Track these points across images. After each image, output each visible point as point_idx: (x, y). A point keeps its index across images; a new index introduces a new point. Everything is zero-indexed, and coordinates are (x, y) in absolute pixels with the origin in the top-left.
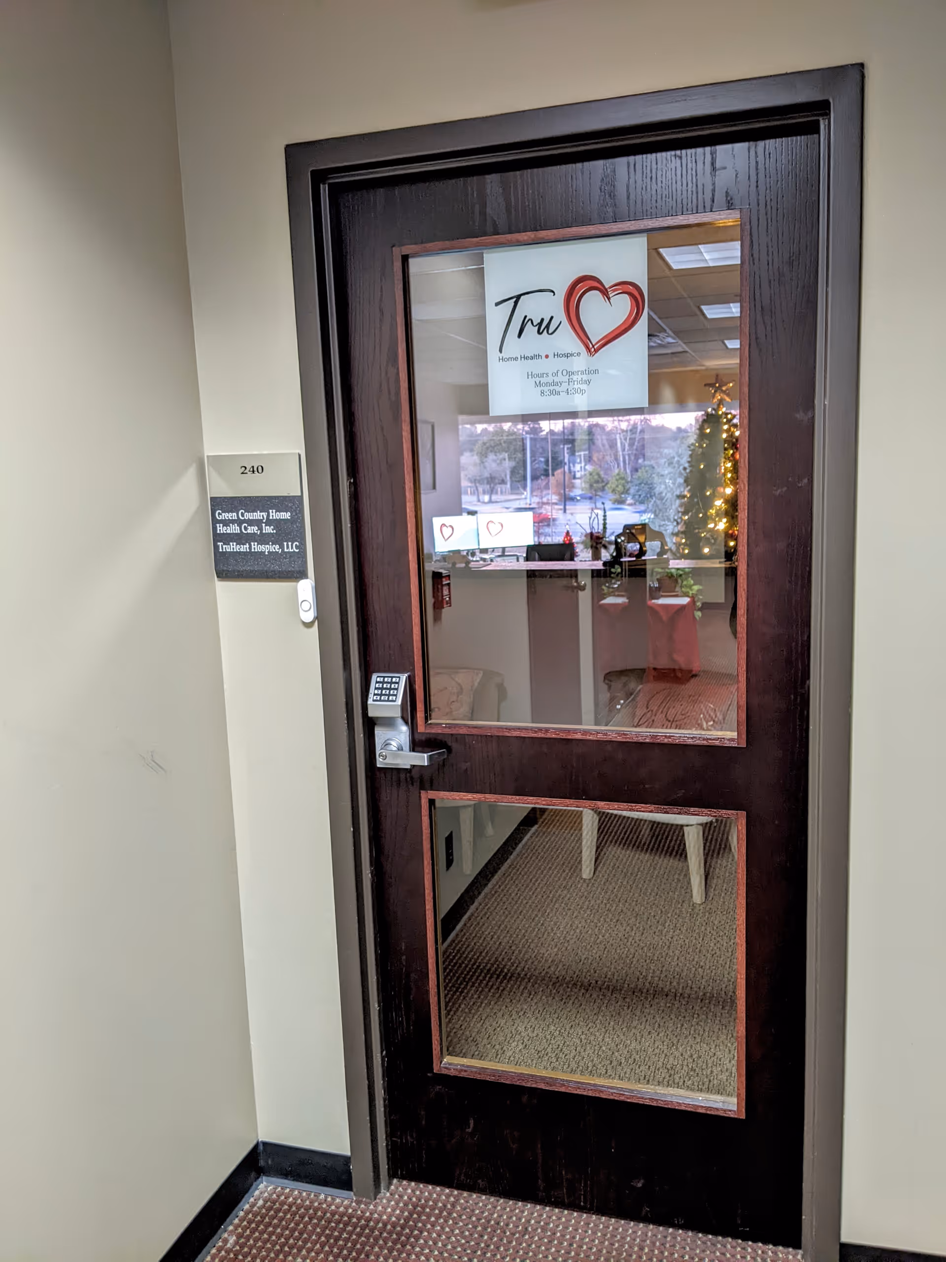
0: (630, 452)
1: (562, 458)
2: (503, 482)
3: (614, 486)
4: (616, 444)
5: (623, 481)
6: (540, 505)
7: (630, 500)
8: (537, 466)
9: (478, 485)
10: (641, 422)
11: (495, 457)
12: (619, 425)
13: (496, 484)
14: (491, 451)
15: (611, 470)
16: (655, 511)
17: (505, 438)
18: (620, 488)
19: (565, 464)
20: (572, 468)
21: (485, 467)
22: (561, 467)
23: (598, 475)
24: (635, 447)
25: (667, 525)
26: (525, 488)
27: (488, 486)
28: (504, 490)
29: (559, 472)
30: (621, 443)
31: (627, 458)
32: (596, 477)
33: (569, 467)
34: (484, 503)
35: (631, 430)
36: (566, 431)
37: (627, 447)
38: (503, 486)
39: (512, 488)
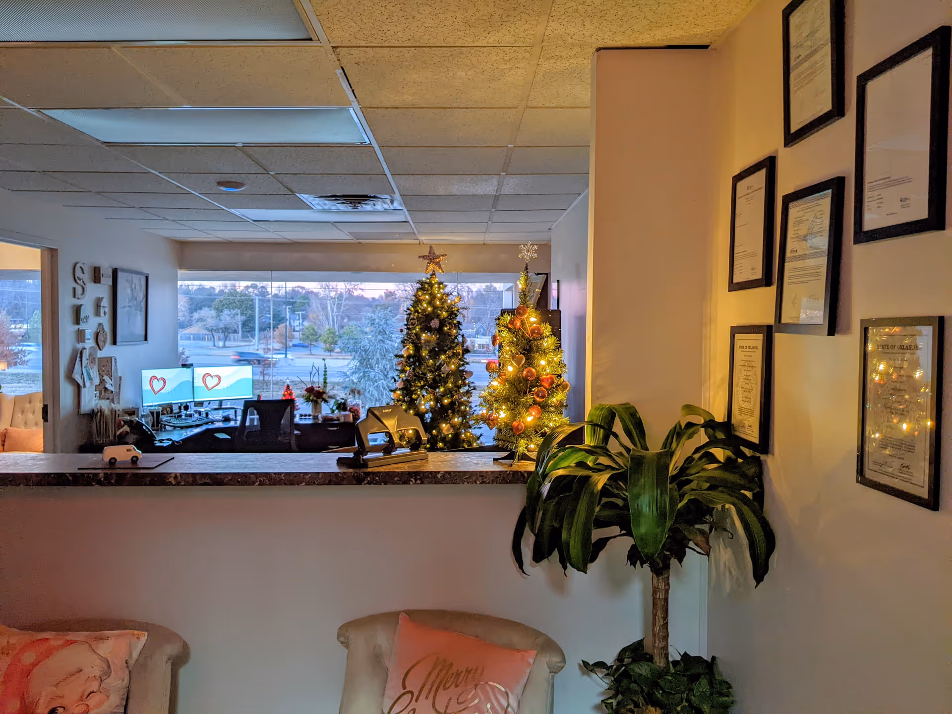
0: (337, 314)
1: (284, 315)
2: (235, 332)
3: (325, 338)
4: (327, 308)
5: (332, 335)
6: (266, 351)
7: (337, 350)
8: (264, 320)
9: (214, 333)
10: (346, 292)
11: (229, 313)
12: (329, 293)
13: (230, 333)
14: (226, 308)
15: (323, 326)
16: (361, 360)
17: (238, 298)
18: (330, 340)
19: (287, 320)
20: (292, 323)
21: (220, 320)
22: (283, 323)
23: (313, 329)
24: (341, 311)
25: (370, 372)
26: (253, 336)
27: (223, 334)
28: (236, 337)
29: (281, 326)
30: (331, 307)
31: (335, 317)
32: (312, 331)
33: (290, 323)
34: (219, 347)
35: (338, 298)
36: (287, 296)
37: (335, 310)
38: (236, 335)
39: (243, 337)
